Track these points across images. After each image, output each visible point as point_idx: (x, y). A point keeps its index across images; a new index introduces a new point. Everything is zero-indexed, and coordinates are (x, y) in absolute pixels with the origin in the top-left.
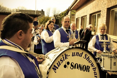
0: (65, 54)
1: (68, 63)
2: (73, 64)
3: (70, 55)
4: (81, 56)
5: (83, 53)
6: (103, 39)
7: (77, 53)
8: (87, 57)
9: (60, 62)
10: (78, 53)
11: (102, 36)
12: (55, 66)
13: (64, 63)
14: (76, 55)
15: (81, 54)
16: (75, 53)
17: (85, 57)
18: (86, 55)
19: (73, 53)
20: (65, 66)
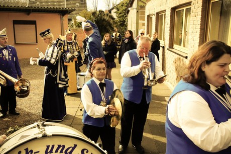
0: (27, 150)
3: (39, 152)
4: (70, 153)
5: (75, 146)
7: (59, 146)
10: (64, 146)
14: (56, 151)
15: (71, 149)
16: (53, 146)
18: (85, 151)
19: (48, 147)
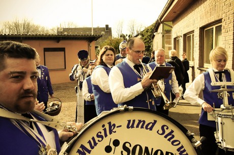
0: (110, 123)
1: (116, 143)
2: (127, 145)
3: (121, 126)
4: (151, 129)
5: (155, 122)
6: (221, 80)
7: (140, 121)
8: (167, 132)
9: (97, 139)
10: (144, 122)
11: (218, 75)
12: (82, 146)
13: (106, 142)
14: (137, 126)
15: (151, 124)
16: (134, 121)
17: (161, 132)
18: (165, 128)
19: (129, 121)
20: (108, 149)
